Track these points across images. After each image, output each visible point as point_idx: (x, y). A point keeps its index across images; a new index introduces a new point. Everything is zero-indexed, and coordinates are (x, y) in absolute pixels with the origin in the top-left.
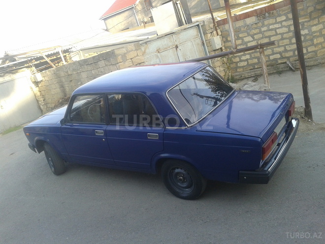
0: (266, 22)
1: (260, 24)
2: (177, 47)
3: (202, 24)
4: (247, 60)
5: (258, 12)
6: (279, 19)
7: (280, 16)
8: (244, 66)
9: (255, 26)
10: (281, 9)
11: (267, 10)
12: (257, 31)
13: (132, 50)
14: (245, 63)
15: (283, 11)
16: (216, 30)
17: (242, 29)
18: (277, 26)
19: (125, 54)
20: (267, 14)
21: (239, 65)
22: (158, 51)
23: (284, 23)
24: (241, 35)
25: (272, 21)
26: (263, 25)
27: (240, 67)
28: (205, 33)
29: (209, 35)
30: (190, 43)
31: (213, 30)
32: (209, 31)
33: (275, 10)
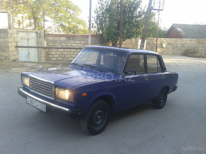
0: (70, 42)
1: (67, 42)
2: (28, 40)
3: (39, 32)
4: (57, 57)
5: (68, 36)
6: (76, 42)
7: (77, 41)
8: (54, 60)
9: (64, 42)
10: (78, 38)
11: (72, 36)
12: (65, 44)
13: (15, 33)
14: (55, 59)
16: (45, 38)
17: (58, 42)
18: (75, 45)
19: (12, 34)
20: (71, 38)
21: (51, 59)
22: (21, 38)
23: (78, 45)
24: (56, 44)
25: (73, 42)
26: (69, 43)
27: (52, 60)
28: (40, 37)
29: (42, 39)
30: (33, 40)
31: (44, 37)
32: (42, 37)
33: (76, 37)
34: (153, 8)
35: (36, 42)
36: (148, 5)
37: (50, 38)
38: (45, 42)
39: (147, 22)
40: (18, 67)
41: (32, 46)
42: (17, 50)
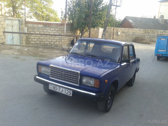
0: (47, 29)
1: (44, 29)
2: (13, 26)
3: (21, 20)
4: (35, 41)
5: (44, 24)
6: (52, 29)
7: (52, 28)
8: (33, 43)
9: (42, 29)
11: (48, 24)
12: (42, 31)
13: (3, 21)
14: (34, 42)
15: (54, 27)
17: (36, 28)
18: (50, 31)
19: (0, 21)
20: (47, 26)
21: (31, 42)
22: (7, 25)
23: (53, 31)
24: (35, 30)
25: (49, 29)
26: (45, 29)
27: (31, 43)
28: (22, 24)
29: (23, 26)
30: (16, 27)
31: (25, 24)
32: (23, 24)
33: (51, 25)
34: (113, 5)
35: (19, 28)
36: (109, 2)
37: (30, 25)
38: (26, 28)
39: (108, 15)
40: (7, 49)
41: (15, 31)
42: (5, 34)
